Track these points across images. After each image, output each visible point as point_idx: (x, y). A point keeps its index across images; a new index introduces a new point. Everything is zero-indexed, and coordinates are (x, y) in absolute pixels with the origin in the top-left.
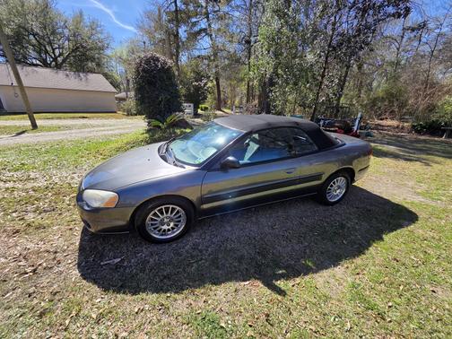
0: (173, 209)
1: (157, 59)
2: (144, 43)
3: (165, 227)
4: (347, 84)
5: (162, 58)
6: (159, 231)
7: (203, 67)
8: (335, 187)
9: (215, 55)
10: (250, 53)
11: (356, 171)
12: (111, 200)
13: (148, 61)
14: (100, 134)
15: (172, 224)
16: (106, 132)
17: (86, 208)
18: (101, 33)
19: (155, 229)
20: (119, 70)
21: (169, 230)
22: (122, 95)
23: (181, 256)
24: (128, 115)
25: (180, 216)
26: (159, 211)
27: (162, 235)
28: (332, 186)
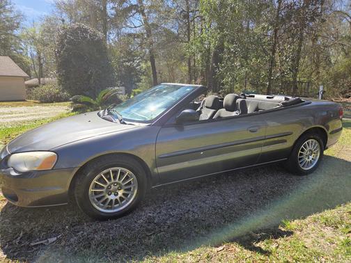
0: (122, 174)
1: (86, 31)
2: (63, 21)
3: (112, 197)
4: (302, 60)
5: (91, 29)
6: (104, 203)
7: (134, 46)
8: (307, 151)
9: (149, 32)
10: (188, 29)
11: (328, 132)
12: (48, 160)
13: (74, 32)
14: (8, 120)
15: (120, 193)
16: (16, 119)
17: (13, 173)
18: (11, 11)
19: (99, 199)
20: (30, 52)
21: (116, 202)
22: (34, 81)
23: (134, 230)
24: (42, 102)
25: (130, 183)
26: (105, 175)
27: (108, 208)
28: (303, 150)
